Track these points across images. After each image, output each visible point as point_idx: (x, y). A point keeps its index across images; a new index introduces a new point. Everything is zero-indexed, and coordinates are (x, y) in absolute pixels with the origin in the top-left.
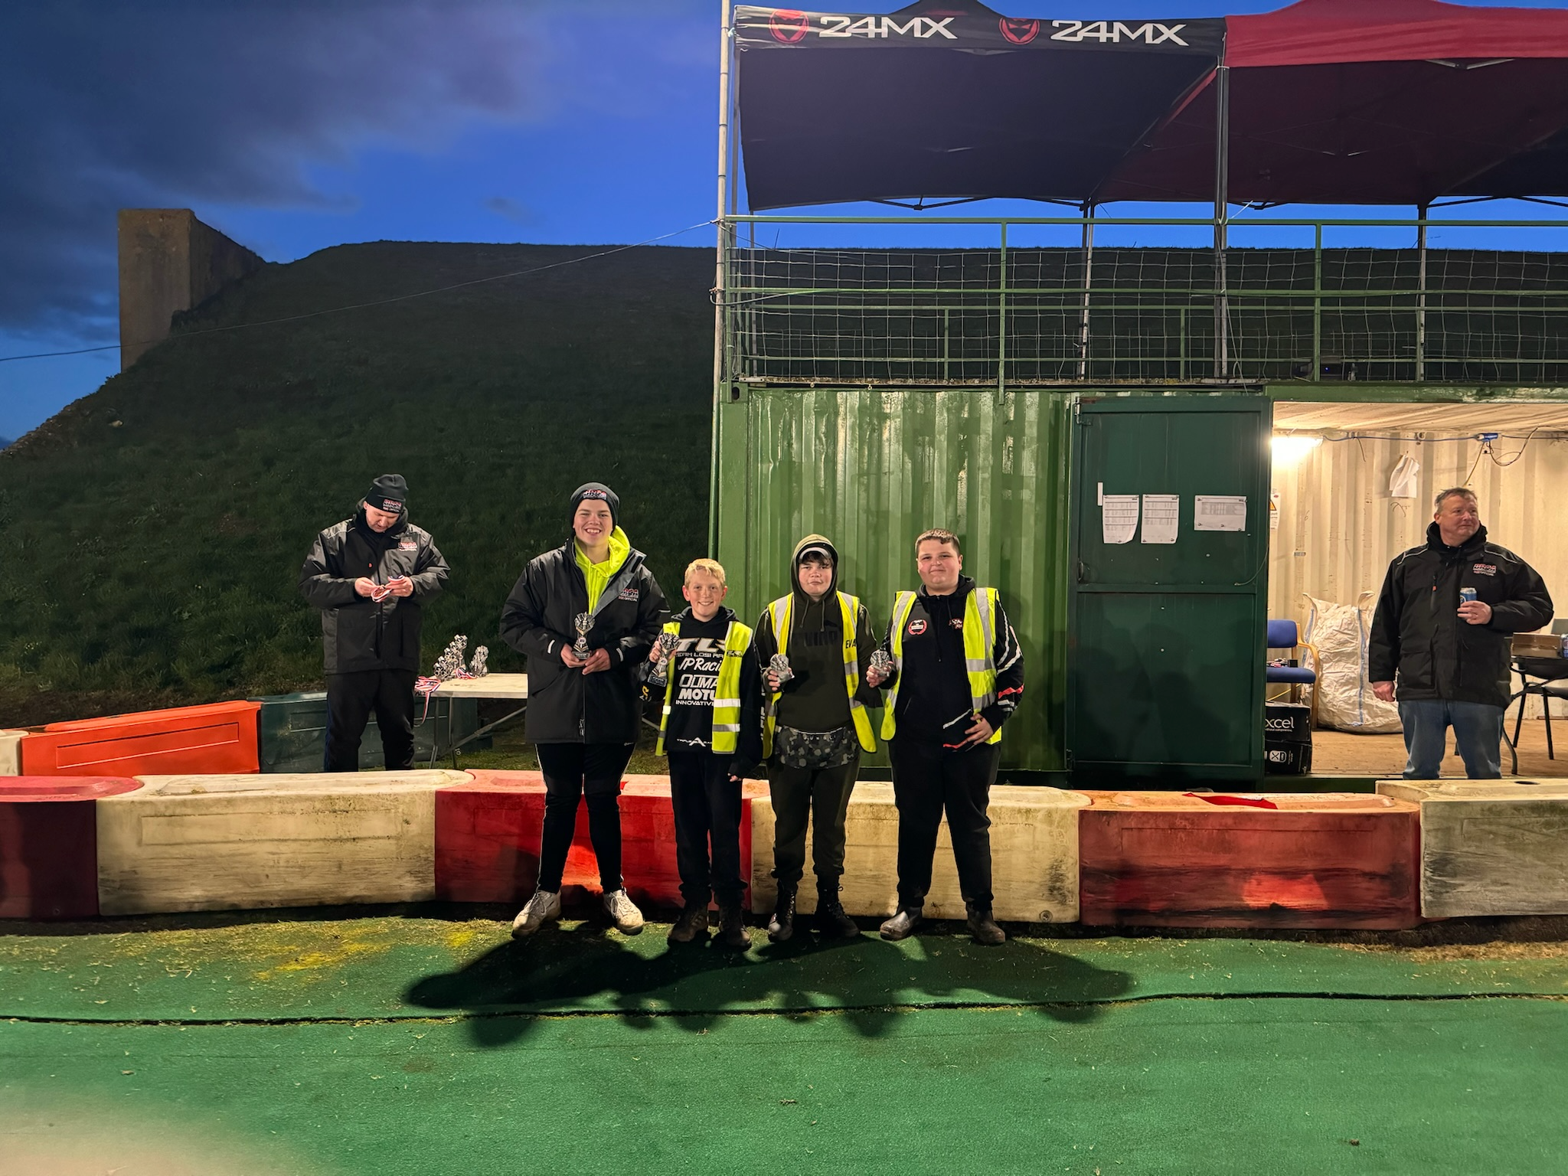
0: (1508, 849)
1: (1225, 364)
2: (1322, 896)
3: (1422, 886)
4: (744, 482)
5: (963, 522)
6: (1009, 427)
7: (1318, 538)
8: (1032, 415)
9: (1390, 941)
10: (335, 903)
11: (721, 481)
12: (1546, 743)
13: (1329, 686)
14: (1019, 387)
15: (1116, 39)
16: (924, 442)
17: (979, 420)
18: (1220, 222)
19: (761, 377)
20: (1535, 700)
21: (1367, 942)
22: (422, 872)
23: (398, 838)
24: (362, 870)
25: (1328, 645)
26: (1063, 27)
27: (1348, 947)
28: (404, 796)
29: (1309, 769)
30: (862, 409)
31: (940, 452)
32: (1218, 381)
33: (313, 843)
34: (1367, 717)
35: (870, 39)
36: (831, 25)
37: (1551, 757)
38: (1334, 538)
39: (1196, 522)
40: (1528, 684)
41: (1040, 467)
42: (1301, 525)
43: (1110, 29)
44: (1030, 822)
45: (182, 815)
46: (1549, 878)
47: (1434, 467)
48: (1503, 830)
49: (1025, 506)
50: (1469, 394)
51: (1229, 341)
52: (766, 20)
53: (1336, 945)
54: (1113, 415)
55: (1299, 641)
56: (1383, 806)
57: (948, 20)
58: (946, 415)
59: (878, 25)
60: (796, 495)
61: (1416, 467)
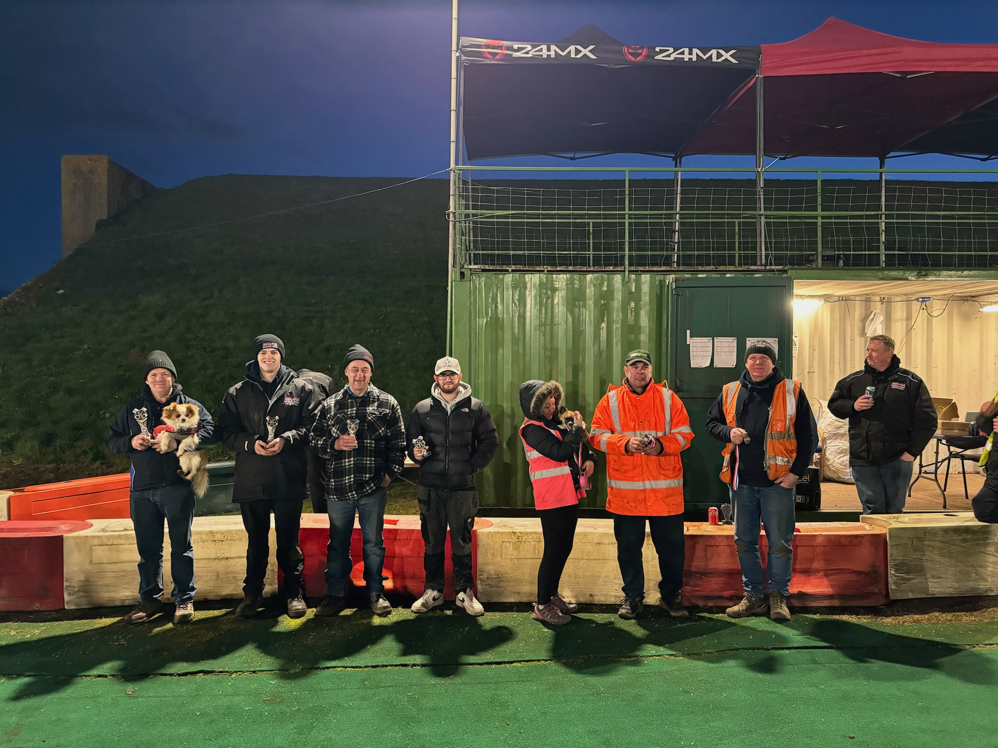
0: (940, 556)
1: (763, 257)
2: (829, 586)
3: (890, 580)
4: (468, 330)
5: (604, 355)
6: (632, 296)
7: (822, 363)
8: (645, 288)
9: (871, 613)
10: (215, 599)
11: (453, 330)
12: (964, 489)
13: (830, 454)
14: (638, 271)
15: (694, 59)
16: (579, 305)
17: (613, 292)
18: (760, 170)
19: (479, 265)
20: (956, 462)
21: (857, 614)
24: (232, 578)
25: (830, 429)
26: (662, 51)
27: (845, 617)
29: (819, 506)
30: (541, 284)
31: (590, 311)
32: (759, 268)
33: (200, 561)
35: (544, 58)
36: (519, 49)
37: (967, 497)
38: (832, 363)
40: (952, 452)
41: (651, 320)
42: (811, 354)
43: (690, 53)
45: (118, 545)
46: (966, 573)
47: (892, 319)
48: (937, 544)
50: (912, 275)
51: (766, 243)
52: (479, 46)
53: (838, 617)
54: (696, 288)
56: (865, 529)
57: (591, 47)
58: (593, 288)
59: (549, 50)
60: (500, 338)
61: (882, 318)
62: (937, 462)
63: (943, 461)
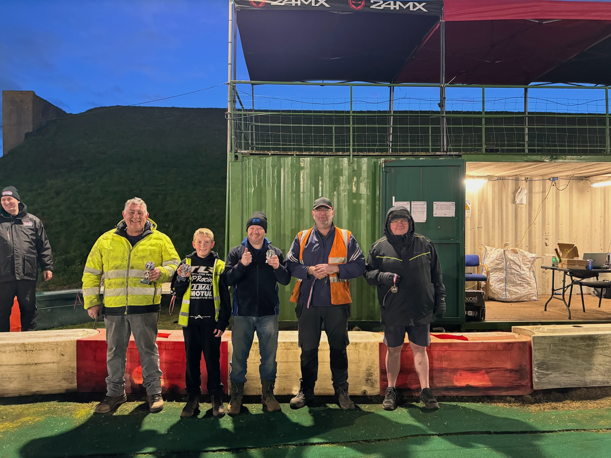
0: (570, 357)
1: (445, 146)
2: (489, 380)
3: (534, 375)
4: (240, 196)
6: (356, 173)
7: (487, 222)
8: (364, 167)
9: (519, 401)
10: (27, 395)
11: (230, 196)
12: (582, 305)
13: (492, 282)
14: (359, 156)
15: (398, 8)
17: (342, 169)
18: (442, 86)
19: (248, 151)
20: (576, 287)
21: (509, 402)
22: (71, 379)
23: (58, 363)
24: (40, 379)
25: (492, 265)
26: (375, 3)
27: (501, 405)
28: (61, 342)
29: (484, 318)
30: (292, 165)
31: (326, 183)
32: (443, 153)
33: (15, 366)
34: (508, 295)
37: (584, 311)
38: (493, 221)
39: (434, 213)
40: (574, 280)
41: (368, 190)
42: (480, 215)
43: (395, 4)
44: (357, 349)
47: (533, 192)
48: (568, 348)
49: (362, 207)
50: (547, 158)
51: (447, 136)
53: (495, 404)
54: (398, 168)
55: (480, 264)
56: (515, 338)
58: (328, 167)
60: (263, 202)
61: (526, 191)
62: (564, 287)
63: (568, 286)
